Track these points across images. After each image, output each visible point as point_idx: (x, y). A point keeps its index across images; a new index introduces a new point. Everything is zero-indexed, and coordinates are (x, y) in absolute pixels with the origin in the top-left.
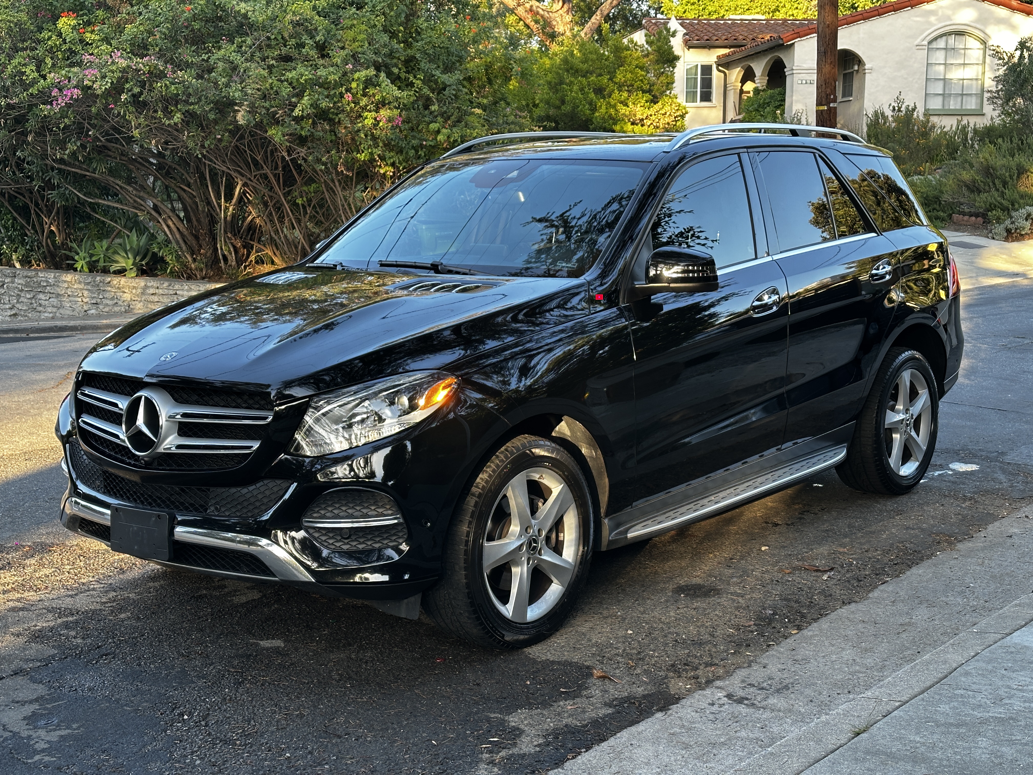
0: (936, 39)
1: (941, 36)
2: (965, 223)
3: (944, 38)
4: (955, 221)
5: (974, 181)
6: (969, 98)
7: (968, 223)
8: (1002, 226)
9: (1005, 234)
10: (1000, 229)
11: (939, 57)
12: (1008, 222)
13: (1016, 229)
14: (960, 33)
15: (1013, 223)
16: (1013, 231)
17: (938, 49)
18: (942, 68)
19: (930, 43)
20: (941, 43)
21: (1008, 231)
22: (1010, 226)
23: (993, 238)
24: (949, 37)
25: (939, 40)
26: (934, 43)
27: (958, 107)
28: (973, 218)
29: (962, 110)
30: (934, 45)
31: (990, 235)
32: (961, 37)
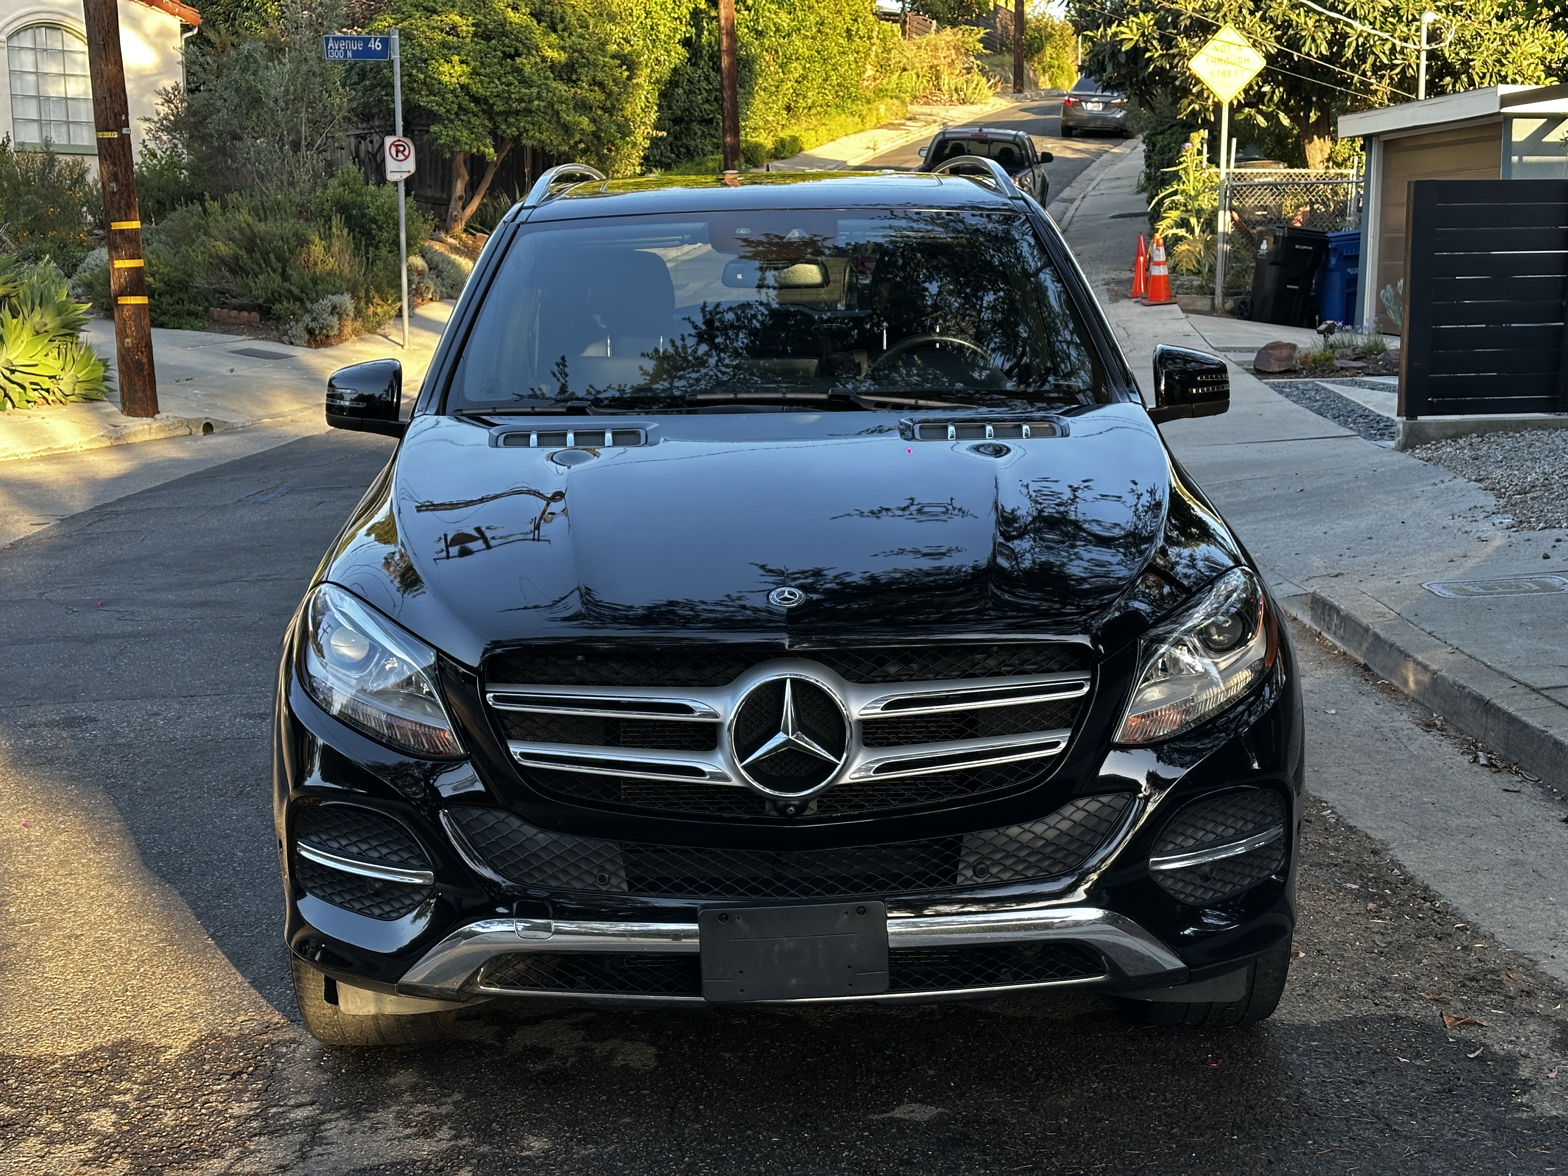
0: (17, 32)
1: (25, 28)
2: (233, 320)
3: (30, 32)
4: (216, 317)
5: (236, 257)
6: (78, 127)
7: (238, 322)
8: (301, 324)
9: (307, 337)
10: (298, 329)
11: (27, 61)
12: (307, 318)
13: (321, 329)
14: (53, 26)
15: (314, 319)
16: (317, 332)
17: (22, 48)
18: (32, 78)
19: (10, 38)
20: (26, 40)
21: (310, 332)
22: (312, 325)
23: (292, 343)
24: (37, 31)
25: (22, 34)
26: (15, 38)
27: (65, 142)
28: (245, 314)
29: (69, 146)
30: (15, 42)
31: (286, 338)
32: (54, 32)
